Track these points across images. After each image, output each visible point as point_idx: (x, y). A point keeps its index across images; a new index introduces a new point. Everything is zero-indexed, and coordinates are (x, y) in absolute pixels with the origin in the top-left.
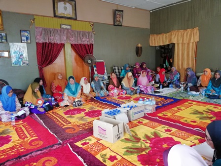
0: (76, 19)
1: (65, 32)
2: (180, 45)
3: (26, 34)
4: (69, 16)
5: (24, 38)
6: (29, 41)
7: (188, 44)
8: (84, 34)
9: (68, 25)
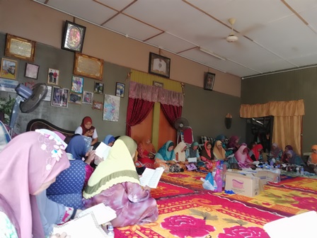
0: (168, 78)
1: (157, 90)
2: (282, 119)
3: (121, 87)
4: (162, 74)
5: (118, 91)
6: (122, 96)
7: (292, 117)
8: (174, 94)
9: (160, 83)
